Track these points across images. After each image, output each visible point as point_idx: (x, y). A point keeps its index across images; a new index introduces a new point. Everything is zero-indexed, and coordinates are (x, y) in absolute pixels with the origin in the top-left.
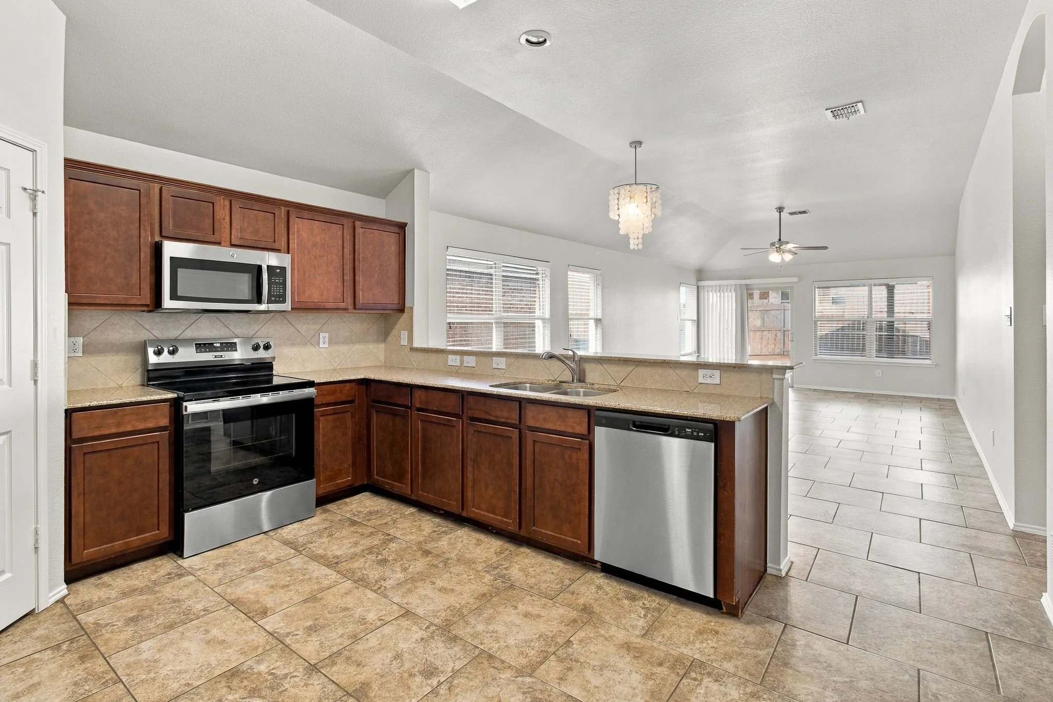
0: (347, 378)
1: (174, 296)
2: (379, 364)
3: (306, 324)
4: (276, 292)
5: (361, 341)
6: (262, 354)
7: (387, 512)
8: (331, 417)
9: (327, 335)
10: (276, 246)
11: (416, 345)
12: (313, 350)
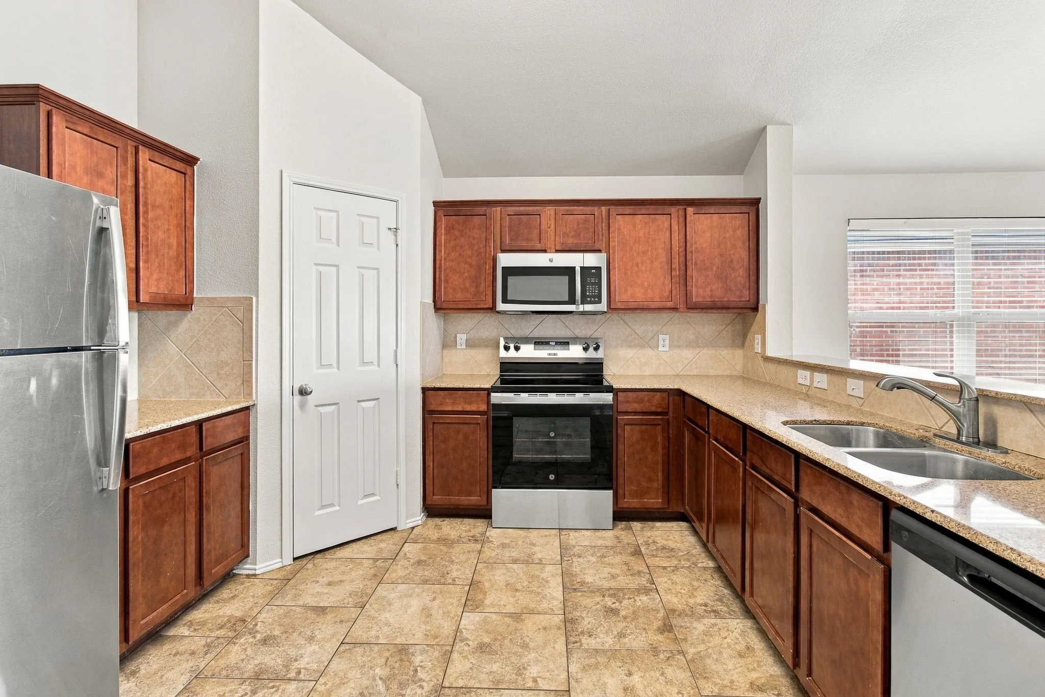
0: (656, 386)
1: (505, 300)
2: (735, 373)
3: (642, 325)
4: (592, 292)
5: (709, 345)
6: (591, 354)
7: (681, 554)
8: (637, 428)
9: (667, 337)
10: (597, 247)
11: (769, 353)
12: (649, 352)
